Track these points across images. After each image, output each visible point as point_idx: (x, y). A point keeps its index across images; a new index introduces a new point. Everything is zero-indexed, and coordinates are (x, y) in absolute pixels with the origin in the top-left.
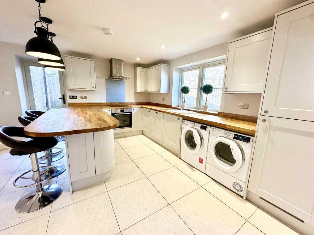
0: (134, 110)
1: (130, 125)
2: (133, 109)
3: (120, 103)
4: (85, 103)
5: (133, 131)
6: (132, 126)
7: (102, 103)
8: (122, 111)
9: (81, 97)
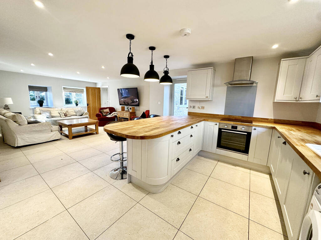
0: (255, 129)
1: (246, 151)
2: (253, 128)
3: (243, 117)
4: (201, 114)
5: (249, 162)
6: (248, 153)
7: (218, 115)
8: (234, 128)
9: (199, 108)
